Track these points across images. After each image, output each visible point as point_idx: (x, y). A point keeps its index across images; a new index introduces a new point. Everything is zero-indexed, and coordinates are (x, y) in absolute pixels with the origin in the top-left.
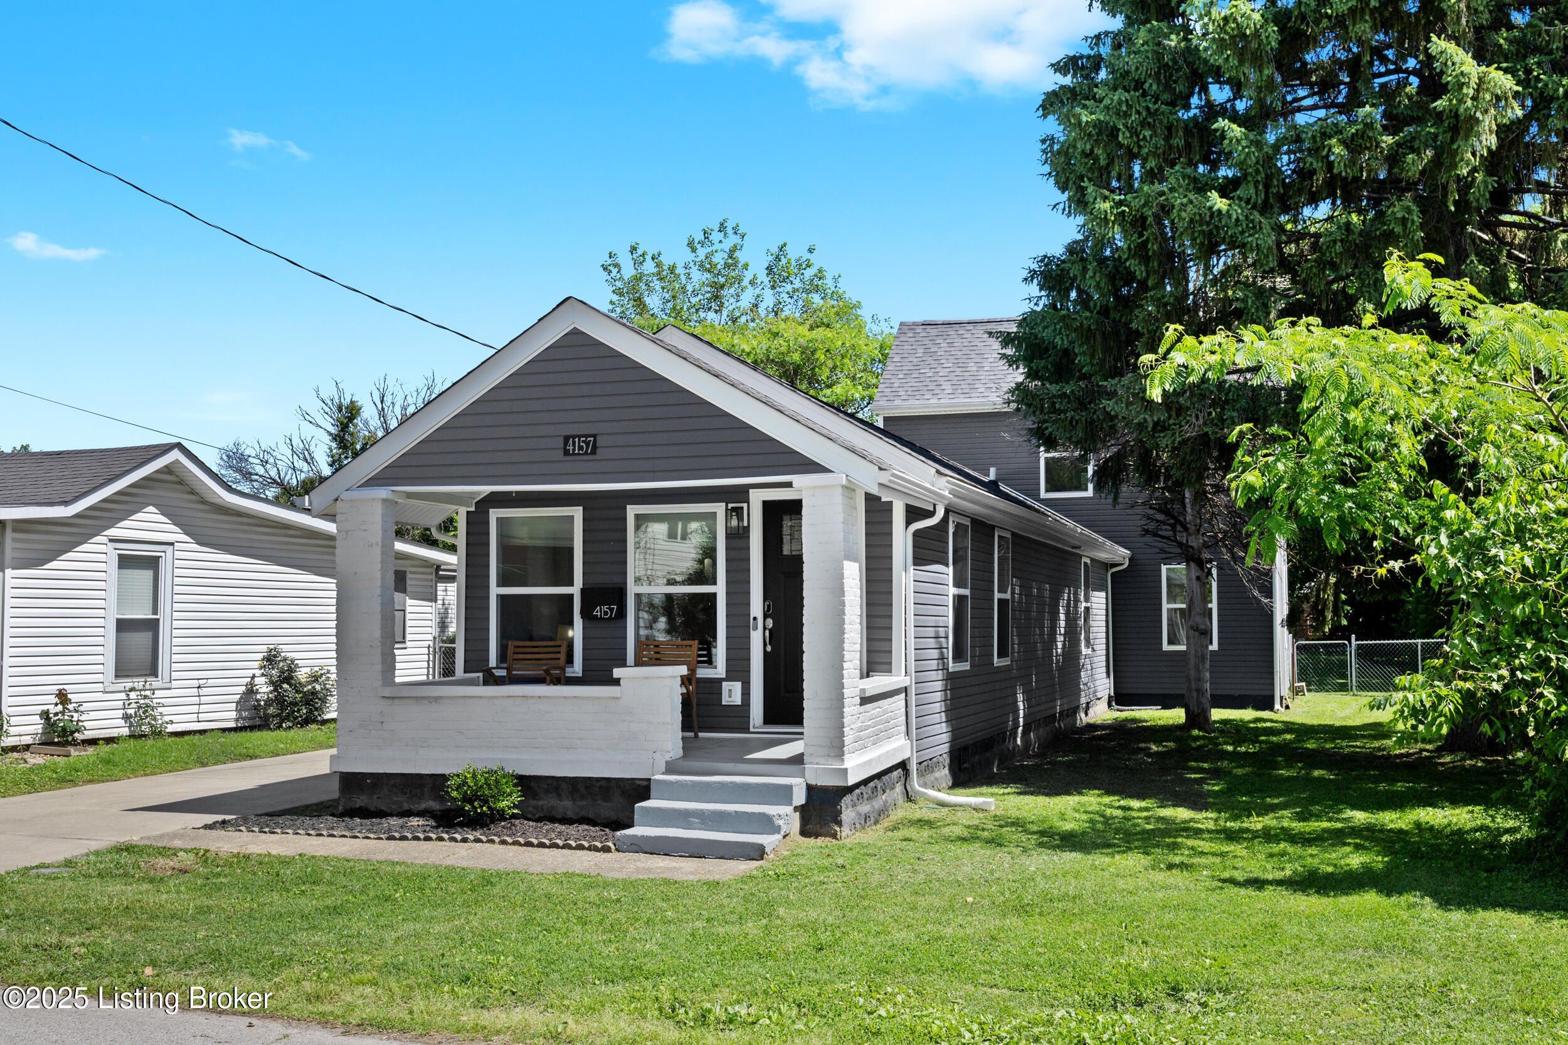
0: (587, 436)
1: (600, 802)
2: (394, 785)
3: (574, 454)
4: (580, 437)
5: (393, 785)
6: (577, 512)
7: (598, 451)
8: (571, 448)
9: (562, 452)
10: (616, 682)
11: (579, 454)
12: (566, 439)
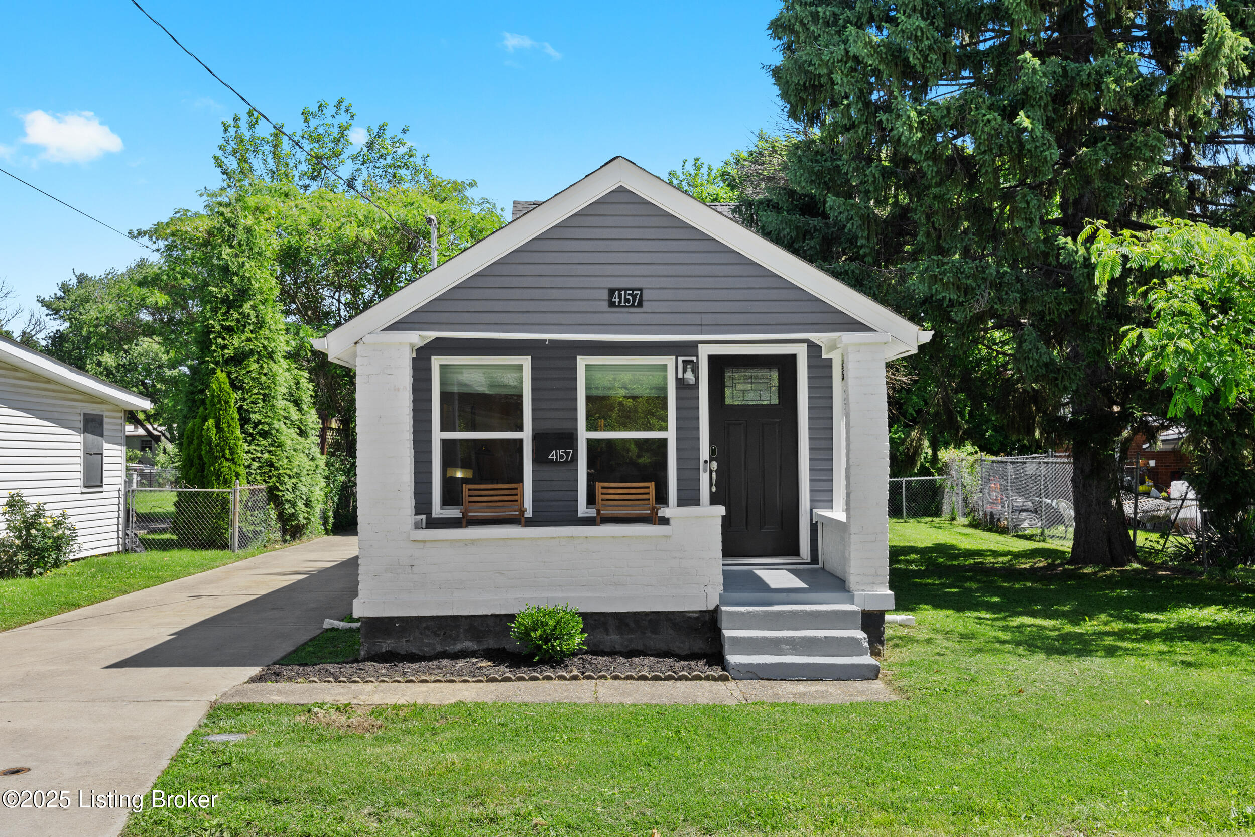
0: (633, 290)
1: (649, 634)
2: (427, 628)
3: (619, 306)
4: (626, 290)
5: (425, 628)
6: (526, 362)
7: (644, 303)
8: (617, 300)
9: (606, 304)
10: (665, 521)
11: (625, 306)
12: (612, 292)
